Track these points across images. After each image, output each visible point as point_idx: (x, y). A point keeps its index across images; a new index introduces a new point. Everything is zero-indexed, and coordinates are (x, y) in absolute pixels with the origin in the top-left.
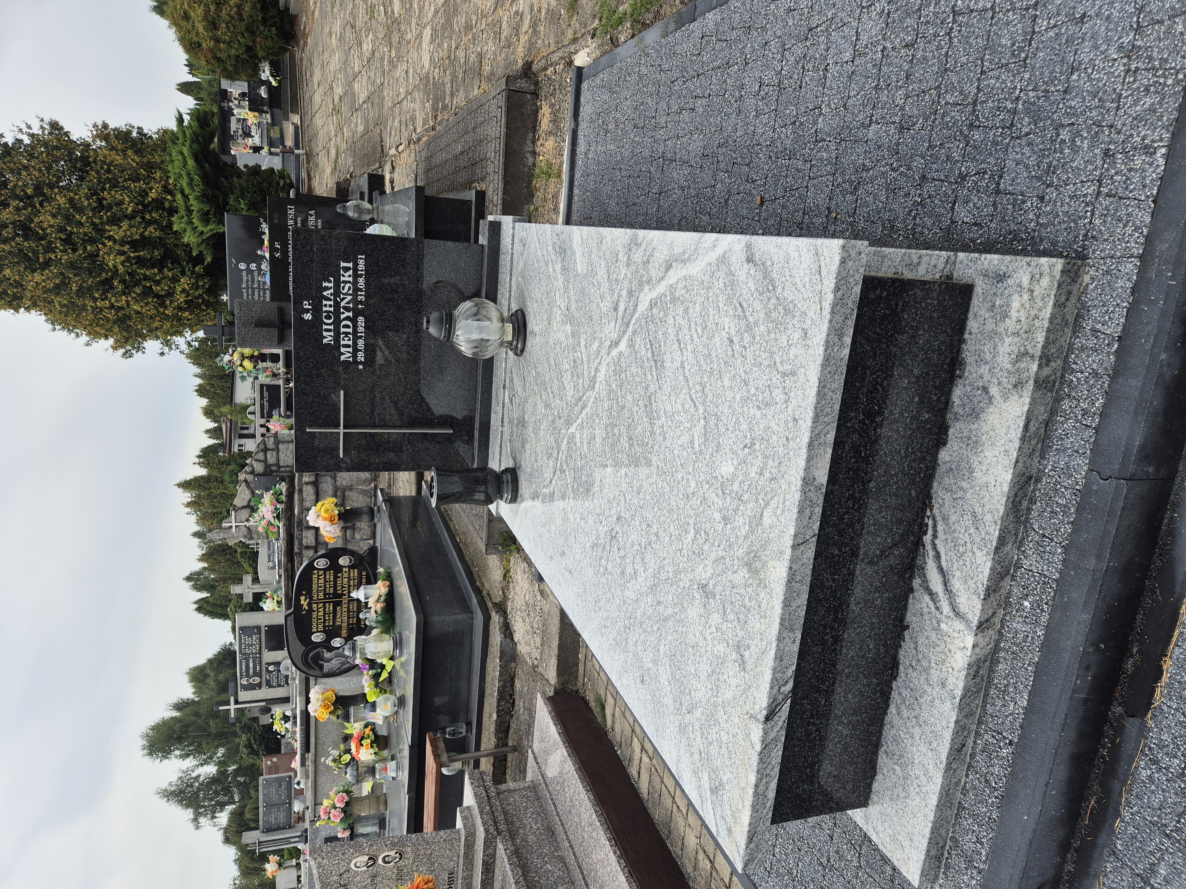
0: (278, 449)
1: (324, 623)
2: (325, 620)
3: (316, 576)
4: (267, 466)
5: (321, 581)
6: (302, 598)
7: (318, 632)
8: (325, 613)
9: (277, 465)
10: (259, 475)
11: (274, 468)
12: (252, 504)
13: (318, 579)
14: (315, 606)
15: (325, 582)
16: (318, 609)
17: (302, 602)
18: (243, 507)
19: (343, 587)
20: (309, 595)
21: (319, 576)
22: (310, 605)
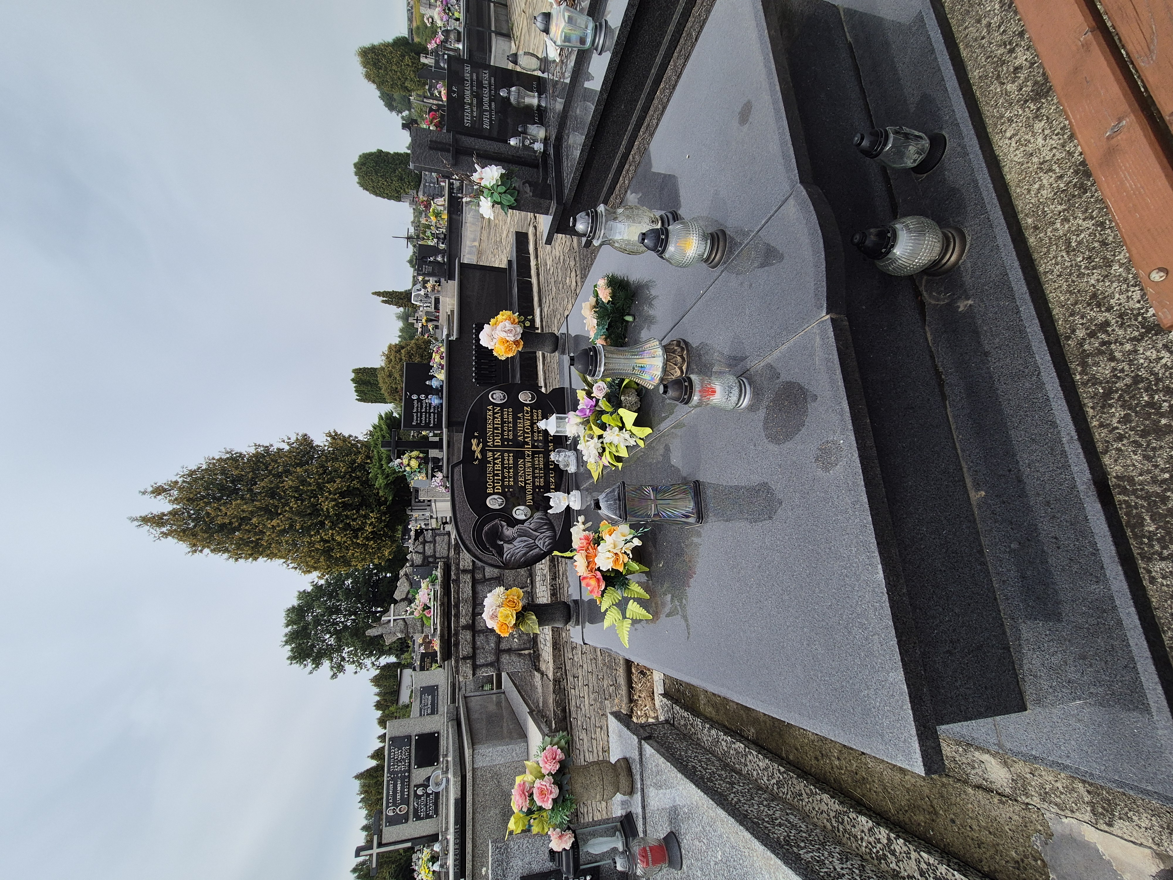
0: (435, 541)
1: (503, 480)
2: (504, 477)
3: (490, 413)
4: (425, 558)
5: (498, 421)
6: (474, 442)
7: (494, 493)
8: (503, 467)
9: (434, 556)
10: (417, 566)
11: (431, 560)
12: (410, 596)
13: (494, 418)
14: (490, 454)
15: (503, 422)
16: (495, 459)
17: (474, 447)
18: (403, 600)
19: (525, 432)
20: (483, 438)
21: (494, 413)
22: (483, 452)
